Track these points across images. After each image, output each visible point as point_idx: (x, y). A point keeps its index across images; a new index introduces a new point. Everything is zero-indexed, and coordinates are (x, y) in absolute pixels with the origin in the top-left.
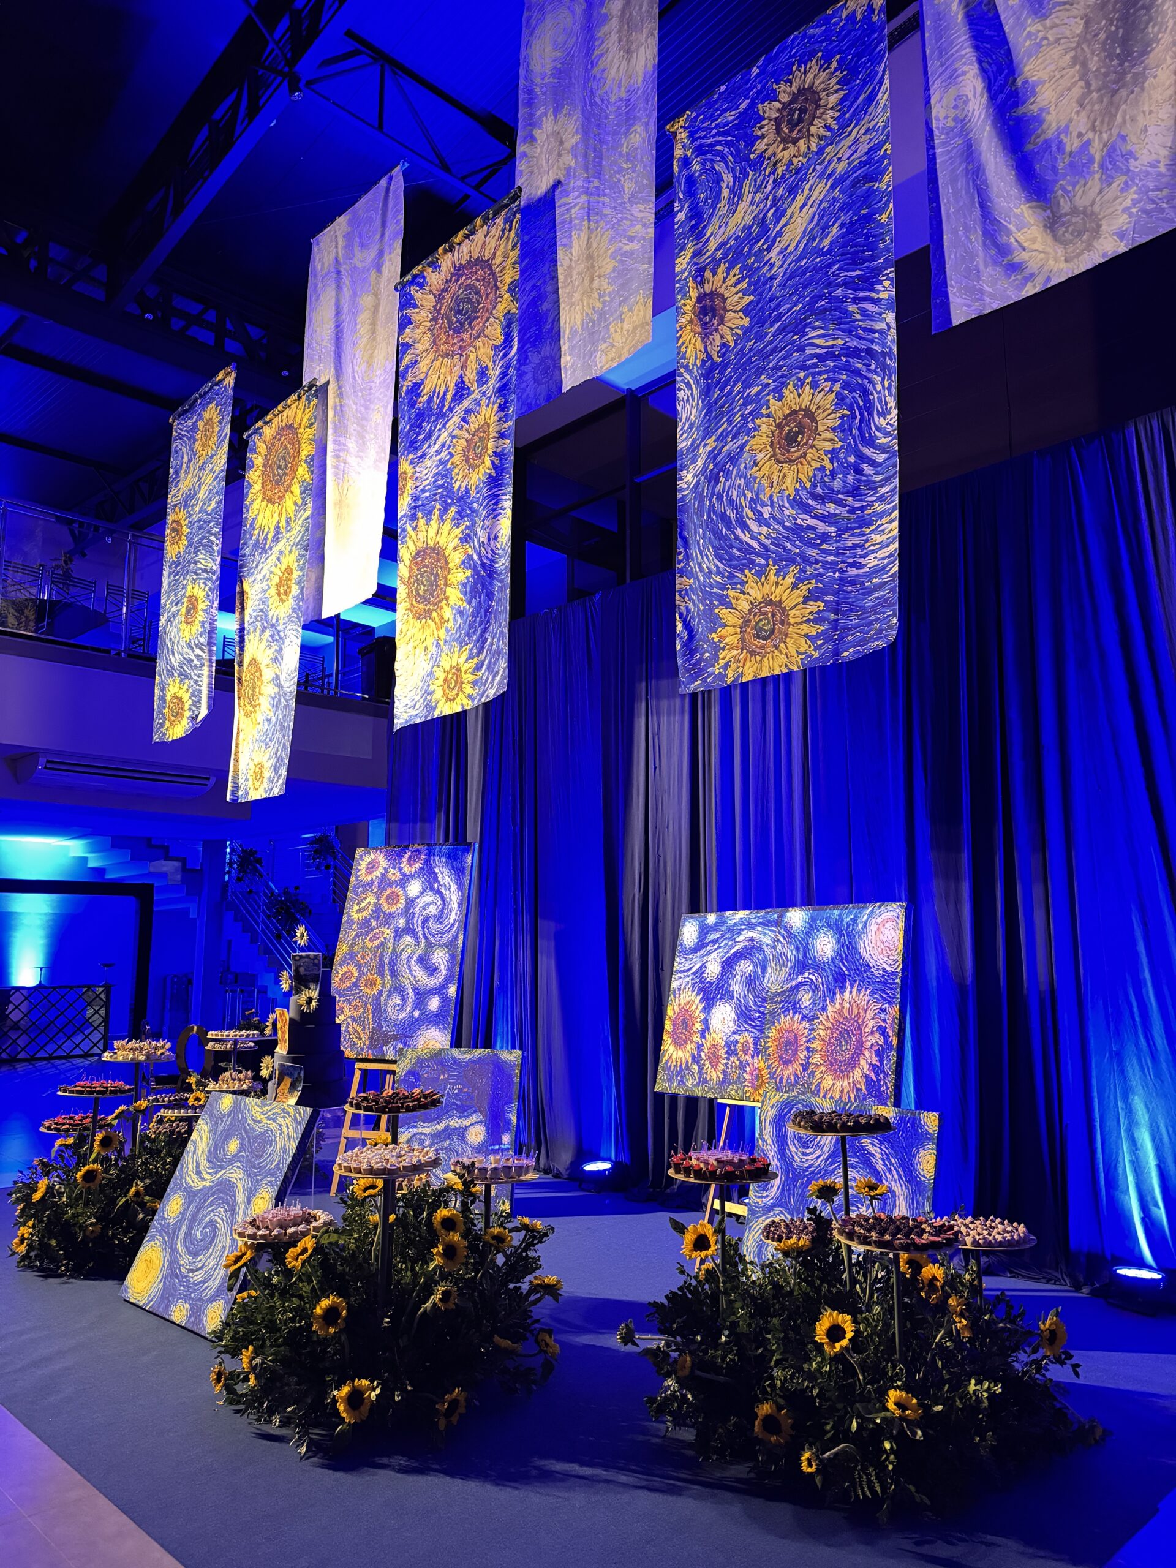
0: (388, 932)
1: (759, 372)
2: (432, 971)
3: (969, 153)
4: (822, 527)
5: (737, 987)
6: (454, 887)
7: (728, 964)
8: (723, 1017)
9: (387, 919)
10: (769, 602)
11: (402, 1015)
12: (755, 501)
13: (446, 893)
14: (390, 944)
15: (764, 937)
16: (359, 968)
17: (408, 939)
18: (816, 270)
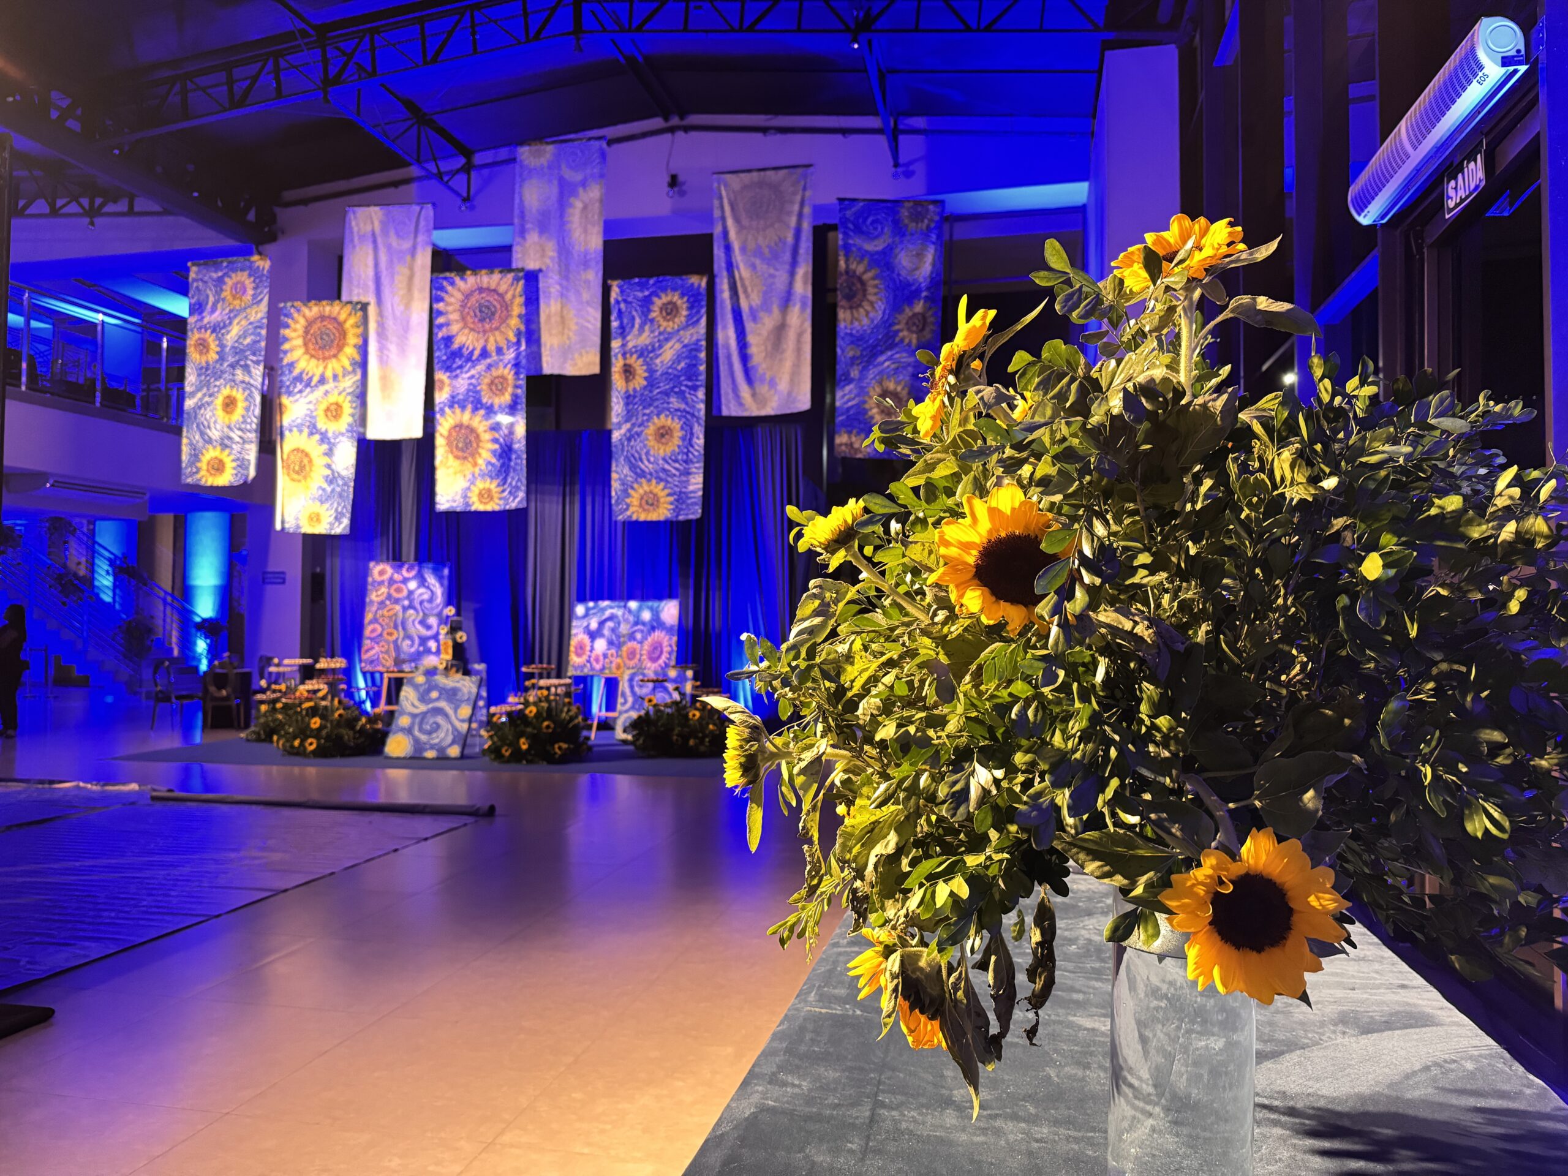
0: (398, 608)
1: (650, 405)
2: (429, 627)
3: (729, 357)
4: (674, 471)
5: (606, 632)
6: (437, 585)
7: (602, 624)
8: (601, 645)
9: (397, 601)
10: (651, 492)
11: (413, 650)
12: (647, 453)
13: (434, 589)
14: (400, 615)
15: (619, 612)
16: (382, 626)
17: (411, 612)
18: (675, 376)
